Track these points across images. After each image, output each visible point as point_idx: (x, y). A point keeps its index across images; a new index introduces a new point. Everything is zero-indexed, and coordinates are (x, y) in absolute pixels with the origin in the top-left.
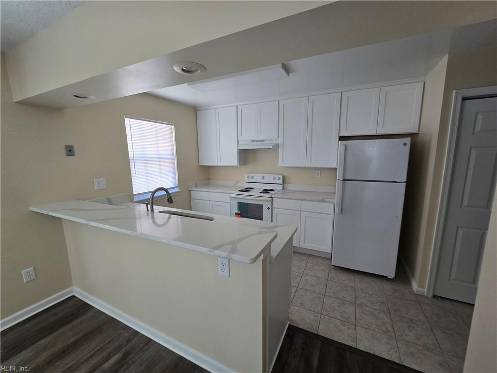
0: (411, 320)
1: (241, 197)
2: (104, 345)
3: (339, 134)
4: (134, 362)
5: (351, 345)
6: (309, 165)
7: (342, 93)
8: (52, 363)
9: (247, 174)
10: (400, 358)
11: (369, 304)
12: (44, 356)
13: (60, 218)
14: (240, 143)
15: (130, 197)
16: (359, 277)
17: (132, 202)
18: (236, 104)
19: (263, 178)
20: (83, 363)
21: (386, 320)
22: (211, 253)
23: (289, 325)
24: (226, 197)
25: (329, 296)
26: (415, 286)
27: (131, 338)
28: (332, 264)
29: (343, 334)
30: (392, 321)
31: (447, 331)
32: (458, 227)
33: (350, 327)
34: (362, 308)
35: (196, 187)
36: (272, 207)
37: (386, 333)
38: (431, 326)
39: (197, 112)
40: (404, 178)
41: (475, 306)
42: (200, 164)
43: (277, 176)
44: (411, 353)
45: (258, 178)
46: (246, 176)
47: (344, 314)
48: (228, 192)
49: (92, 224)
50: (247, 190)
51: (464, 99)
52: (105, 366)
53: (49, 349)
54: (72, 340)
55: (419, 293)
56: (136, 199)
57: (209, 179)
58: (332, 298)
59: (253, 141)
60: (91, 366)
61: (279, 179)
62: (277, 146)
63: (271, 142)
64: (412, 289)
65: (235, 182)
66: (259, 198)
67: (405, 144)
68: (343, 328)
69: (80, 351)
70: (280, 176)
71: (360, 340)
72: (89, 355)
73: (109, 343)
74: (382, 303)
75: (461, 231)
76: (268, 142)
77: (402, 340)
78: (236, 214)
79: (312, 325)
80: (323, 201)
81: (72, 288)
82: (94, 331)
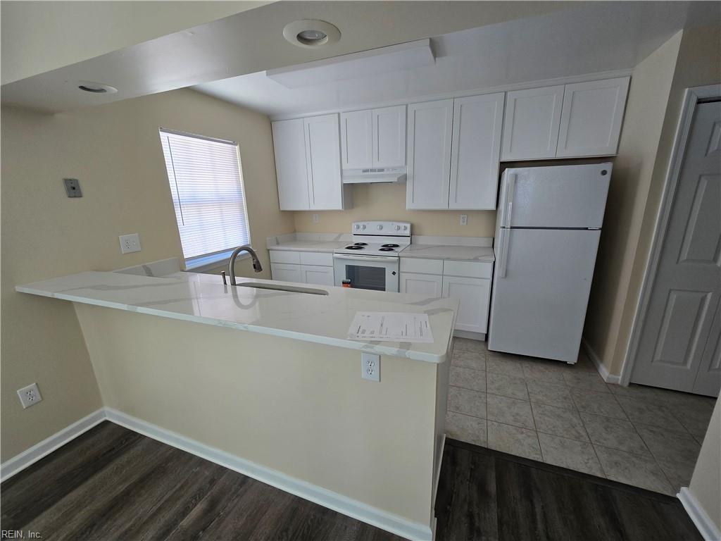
0: (608, 419)
1: (351, 257)
2: (175, 492)
3: (500, 159)
4: (229, 513)
5: (536, 460)
6: (453, 207)
7: (506, 93)
8: (96, 527)
9: (354, 222)
10: (602, 471)
11: (549, 401)
12: (80, 517)
13: (70, 302)
14: (344, 174)
15: (180, 264)
16: (527, 365)
17: (183, 271)
18: (337, 111)
19: (381, 228)
20: (146, 523)
21: (575, 421)
22: (368, 350)
23: (446, 438)
24: (328, 259)
25: (493, 394)
26: (605, 372)
27: (216, 478)
28: (489, 349)
29: (522, 445)
30: (582, 421)
31: (654, 429)
32: (670, 291)
33: (529, 434)
34: (540, 406)
35: (278, 244)
36: (399, 270)
37: (578, 438)
38: (634, 424)
39: (273, 123)
40: (599, 223)
41: (718, 399)
42: (281, 209)
43: (402, 225)
44: (616, 463)
45: (372, 228)
46: (354, 226)
47: (518, 417)
48: (331, 250)
49: (141, 310)
50: (359, 246)
51: (700, 102)
52: (185, 523)
53: (86, 507)
54: (122, 488)
55: (612, 382)
56: (189, 266)
57: (295, 231)
58: (498, 397)
59: (365, 171)
60: (161, 524)
61: (406, 228)
62: (404, 178)
63: (394, 172)
64: (600, 376)
65: (337, 235)
66: (379, 258)
67: (604, 173)
68: (520, 437)
69: (137, 504)
70: (406, 225)
71: (546, 451)
72: (155, 508)
73: (182, 487)
74: (565, 398)
75: (674, 296)
76: (388, 173)
77: (602, 447)
78: (343, 283)
79: (478, 437)
80: (476, 260)
81: (101, 410)
82: (153, 472)
